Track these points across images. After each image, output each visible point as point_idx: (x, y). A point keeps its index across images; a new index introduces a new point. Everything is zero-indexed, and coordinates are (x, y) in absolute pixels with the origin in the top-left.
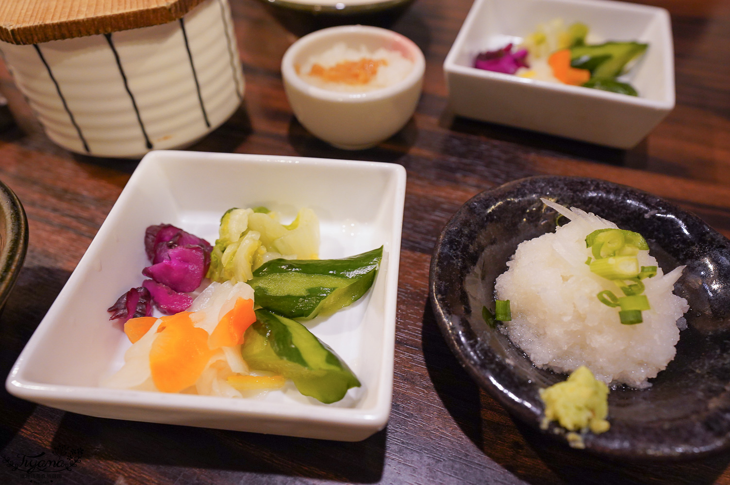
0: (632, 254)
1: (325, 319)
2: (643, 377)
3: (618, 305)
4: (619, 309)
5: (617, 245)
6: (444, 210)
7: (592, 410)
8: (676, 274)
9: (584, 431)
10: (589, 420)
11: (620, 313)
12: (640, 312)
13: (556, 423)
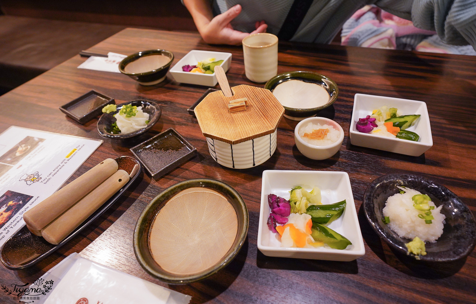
0: (427, 203)
1: (330, 224)
2: (434, 239)
3: (424, 218)
4: (424, 219)
5: (422, 200)
6: (356, 183)
7: (421, 249)
8: (440, 207)
9: (420, 255)
10: (421, 252)
11: (425, 221)
12: (431, 220)
13: (411, 253)
